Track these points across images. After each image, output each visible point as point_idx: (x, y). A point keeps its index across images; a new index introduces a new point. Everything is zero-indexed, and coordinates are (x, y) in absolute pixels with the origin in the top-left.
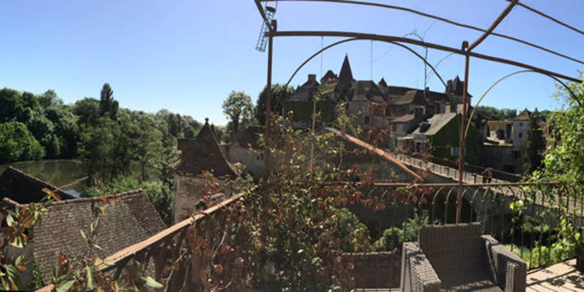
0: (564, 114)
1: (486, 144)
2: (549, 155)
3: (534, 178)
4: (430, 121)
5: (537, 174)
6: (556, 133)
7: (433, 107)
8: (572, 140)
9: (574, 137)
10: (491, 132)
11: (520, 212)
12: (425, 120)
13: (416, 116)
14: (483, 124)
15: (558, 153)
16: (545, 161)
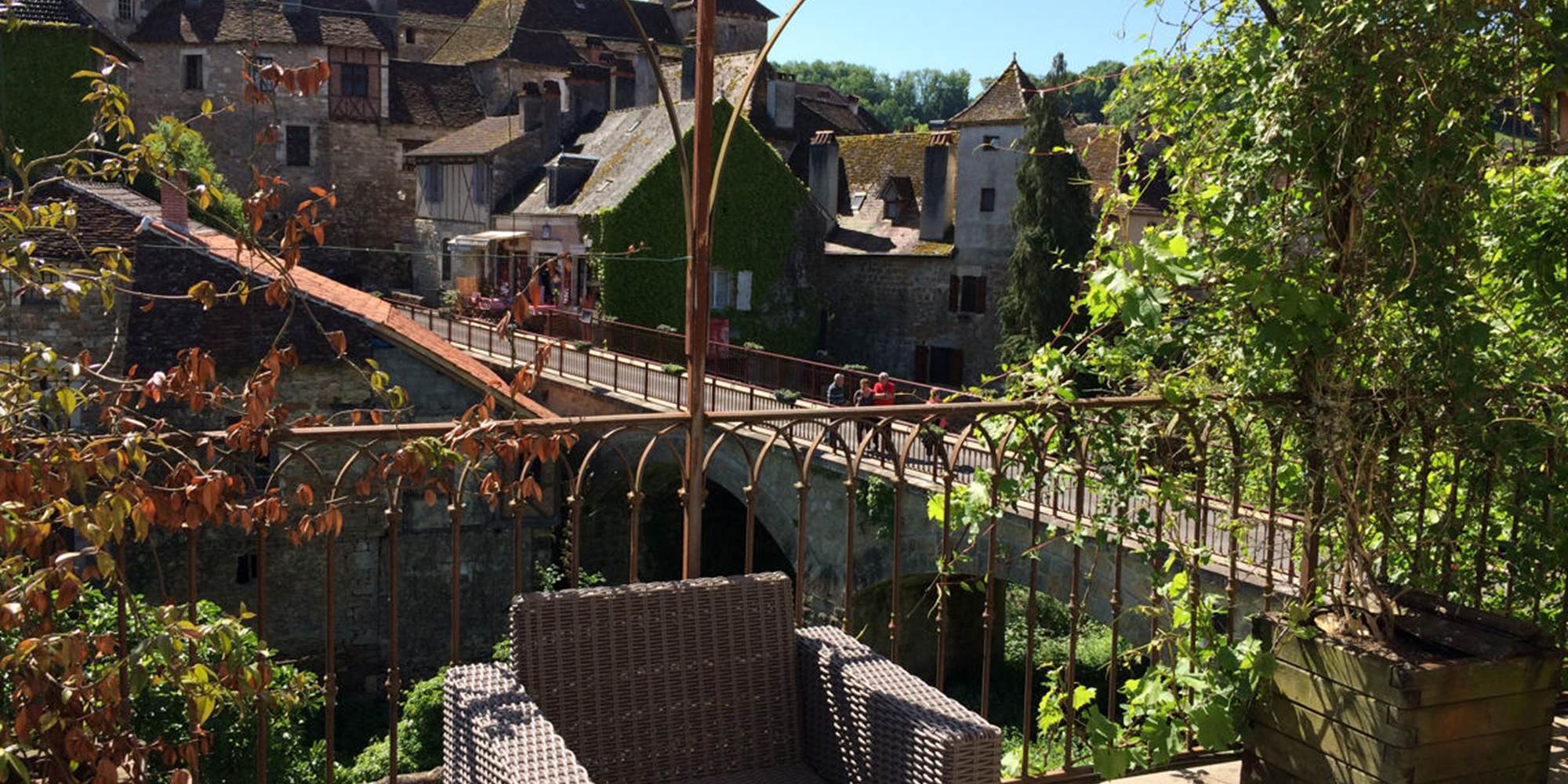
0: (1188, 71)
1: (833, 248)
2: (1110, 269)
3: (1038, 380)
4: (593, 145)
5: (1051, 364)
6: (1142, 165)
7: (603, 76)
8: (1225, 195)
9: (1235, 178)
10: (856, 194)
11: (974, 530)
12: (570, 144)
13: (530, 126)
14: (823, 152)
15: (1152, 260)
16: (1088, 300)
